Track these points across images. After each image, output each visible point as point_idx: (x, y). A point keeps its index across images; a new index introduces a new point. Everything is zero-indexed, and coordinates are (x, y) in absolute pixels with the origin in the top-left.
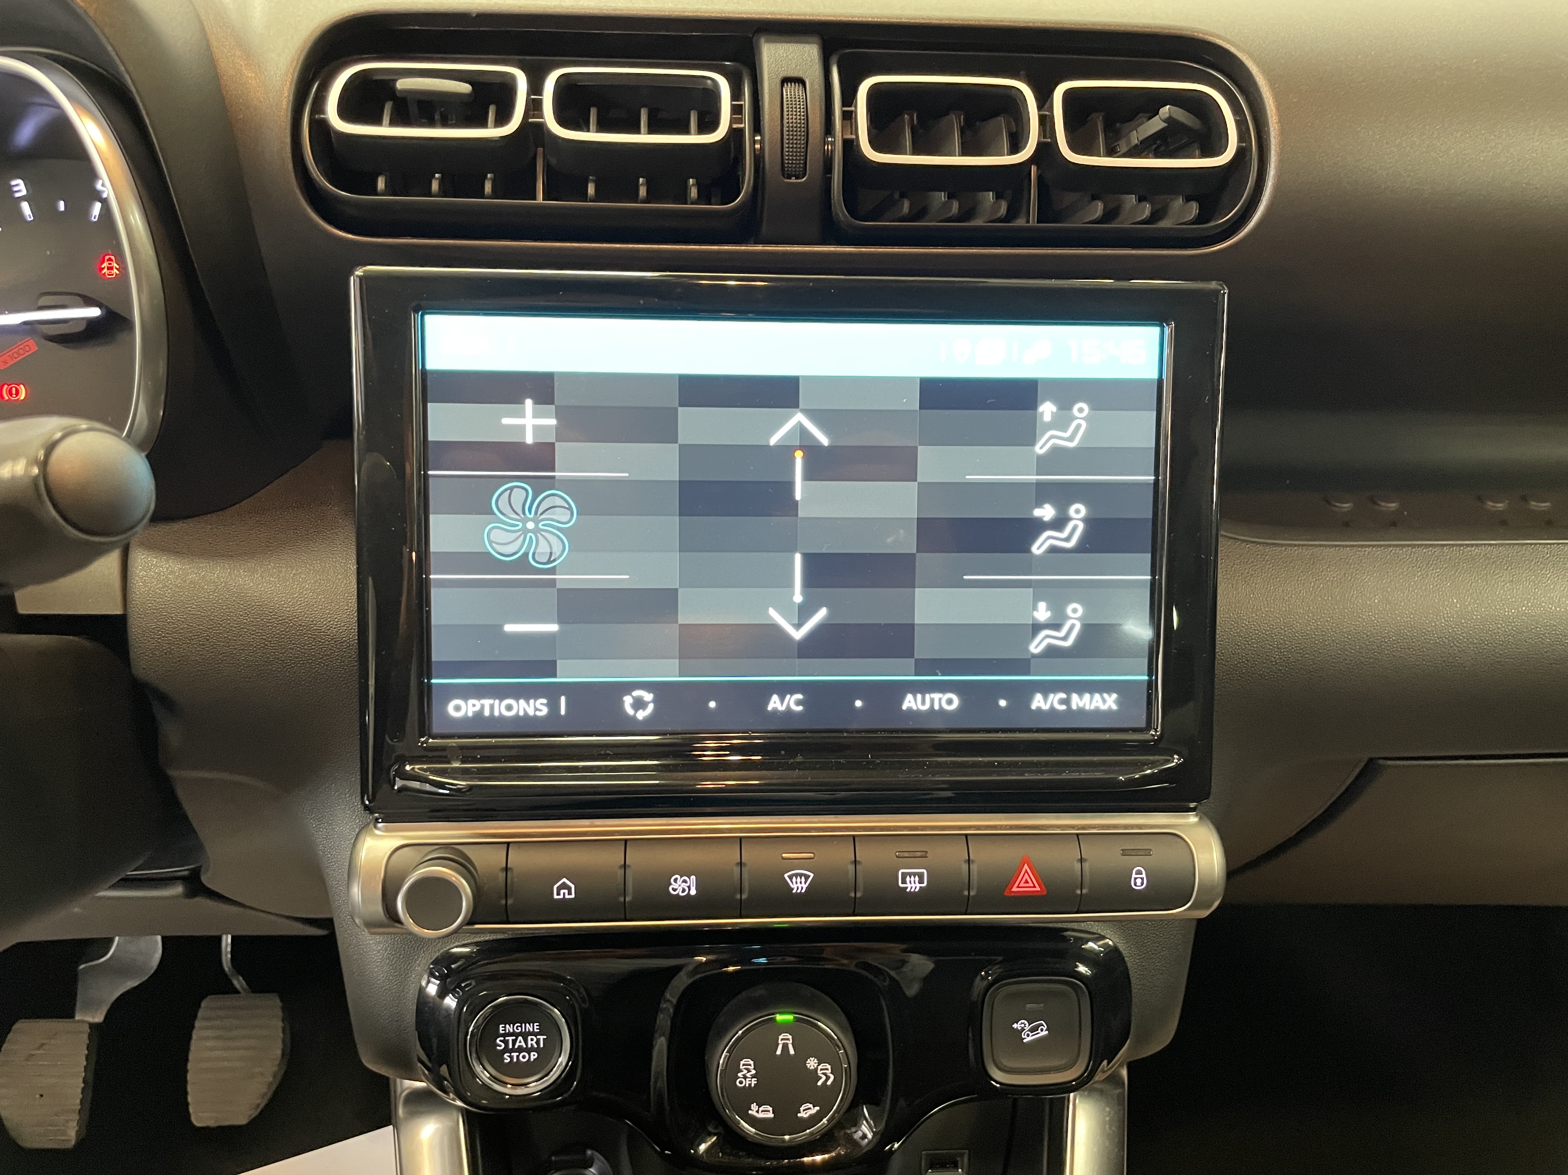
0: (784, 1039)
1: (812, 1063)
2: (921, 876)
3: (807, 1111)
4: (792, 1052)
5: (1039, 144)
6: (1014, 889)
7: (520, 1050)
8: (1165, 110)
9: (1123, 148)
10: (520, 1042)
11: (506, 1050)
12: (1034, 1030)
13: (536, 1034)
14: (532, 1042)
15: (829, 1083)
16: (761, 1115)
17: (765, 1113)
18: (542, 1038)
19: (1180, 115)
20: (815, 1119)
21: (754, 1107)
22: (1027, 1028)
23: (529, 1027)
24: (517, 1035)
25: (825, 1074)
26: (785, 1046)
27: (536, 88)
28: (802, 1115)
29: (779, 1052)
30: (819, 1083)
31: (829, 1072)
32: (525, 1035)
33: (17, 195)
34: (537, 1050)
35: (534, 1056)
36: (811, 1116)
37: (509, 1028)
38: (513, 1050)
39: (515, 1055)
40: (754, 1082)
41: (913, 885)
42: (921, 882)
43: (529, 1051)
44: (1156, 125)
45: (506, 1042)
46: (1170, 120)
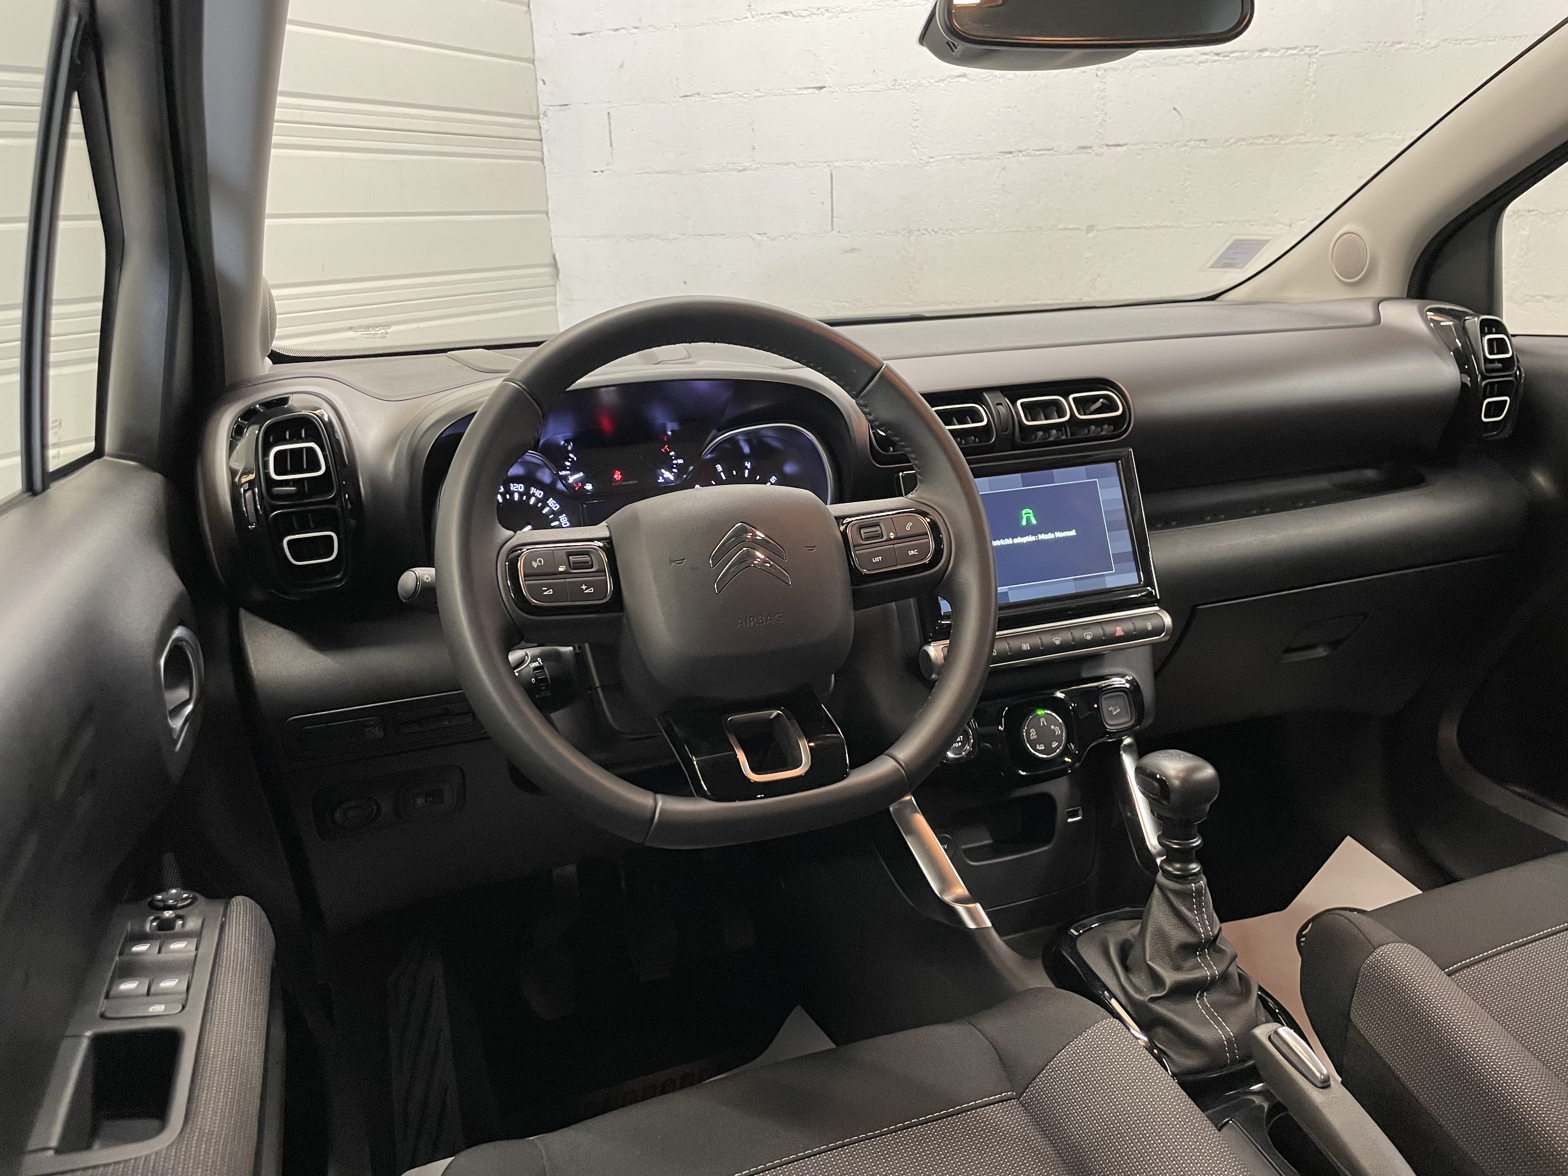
0: (1042, 720)
1: (1053, 727)
2: (1091, 633)
3: (1055, 745)
4: (1046, 724)
5: (1070, 414)
6: (1117, 635)
8: (1101, 400)
9: (1088, 412)
12: (1115, 710)
14: (959, 739)
15: (1059, 734)
16: (1040, 748)
17: (1042, 747)
18: (962, 737)
19: (1105, 401)
20: (1058, 747)
21: (1038, 746)
22: (1113, 709)
25: (1058, 731)
26: (1043, 722)
28: (1053, 746)
29: (1042, 725)
30: (1056, 734)
33: (719, 471)
34: (961, 741)
35: (960, 744)
36: (1056, 747)
39: (955, 744)
40: (1036, 736)
41: (1088, 638)
42: (1091, 635)
43: (958, 742)
44: (1098, 405)
46: (1103, 403)
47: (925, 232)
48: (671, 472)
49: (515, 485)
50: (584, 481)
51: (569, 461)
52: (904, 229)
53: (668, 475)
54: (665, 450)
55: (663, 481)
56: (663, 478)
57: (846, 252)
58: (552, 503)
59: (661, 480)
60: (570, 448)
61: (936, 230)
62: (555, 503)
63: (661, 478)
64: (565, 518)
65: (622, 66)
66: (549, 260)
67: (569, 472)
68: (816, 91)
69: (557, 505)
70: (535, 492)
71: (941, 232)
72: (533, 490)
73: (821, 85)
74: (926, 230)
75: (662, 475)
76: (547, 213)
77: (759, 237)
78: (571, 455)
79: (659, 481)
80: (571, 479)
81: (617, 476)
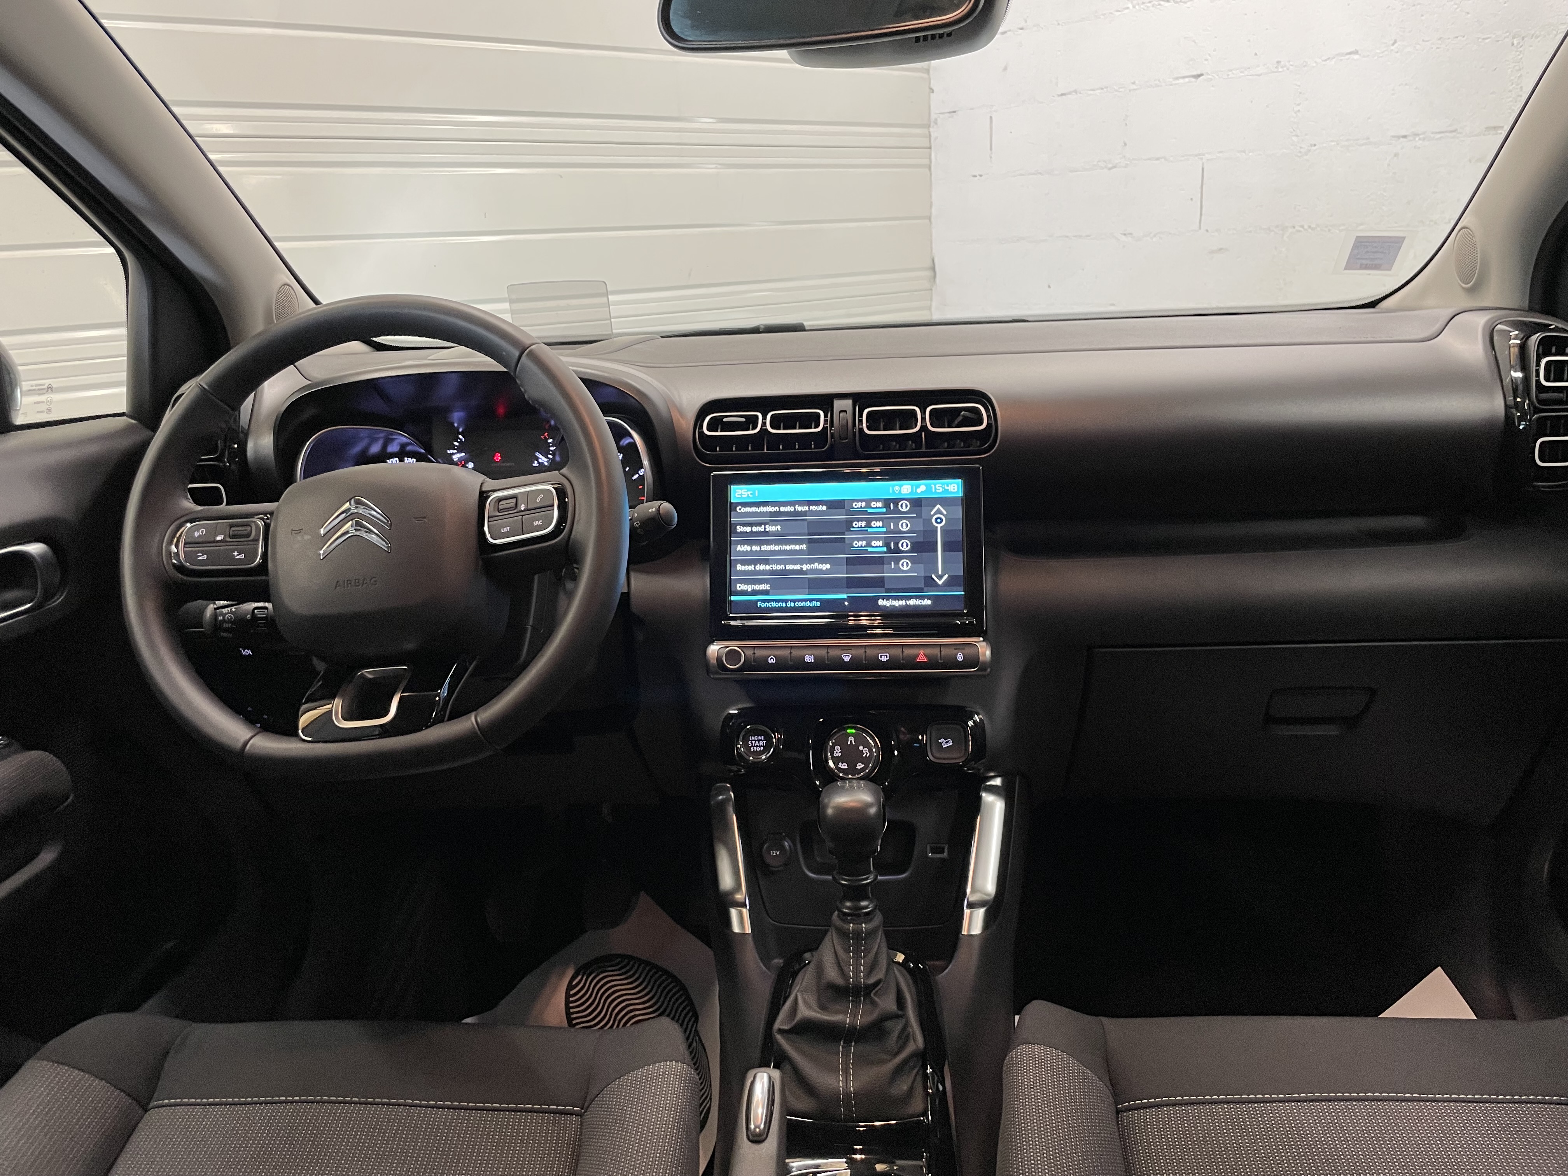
0: (851, 739)
1: (861, 748)
2: (887, 656)
3: (860, 766)
4: (854, 743)
5: (921, 426)
6: (918, 660)
7: (757, 746)
8: (963, 413)
9: (954, 425)
10: (757, 743)
11: (752, 746)
12: (947, 743)
13: (762, 740)
14: (761, 743)
15: (868, 756)
16: (843, 767)
18: (765, 742)
19: (968, 414)
20: (862, 770)
21: (840, 764)
22: (945, 742)
23: (760, 738)
24: (756, 741)
26: (851, 741)
27: (764, 418)
28: (858, 768)
29: (849, 743)
30: (864, 756)
31: (867, 752)
32: (759, 741)
34: (763, 746)
35: (762, 748)
36: (861, 768)
37: (753, 738)
38: (755, 746)
39: (755, 748)
40: (840, 754)
41: (884, 659)
42: (887, 657)
43: (760, 747)
44: (962, 418)
45: (752, 743)
46: (965, 416)
47: (1301, 229)
48: (547, 457)
49: (409, 459)
50: (467, 460)
51: (458, 442)
52: (1277, 227)
53: (542, 458)
54: (545, 437)
55: (538, 465)
56: (538, 462)
57: (1212, 252)
59: (536, 464)
60: (461, 430)
61: (1313, 226)
63: (536, 462)
65: (1005, 69)
66: (929, 264)
67: (455, 451)
68: (1193, 80)
71: (1319, 229)
73: (1199, 73)
74: (1302, 227)
75: (537, 459)
76: (930, 218)
77: (1123, 238)
78: (461, 436)
79: (534, 465)
80: (456, 458)
81: (498, 458)
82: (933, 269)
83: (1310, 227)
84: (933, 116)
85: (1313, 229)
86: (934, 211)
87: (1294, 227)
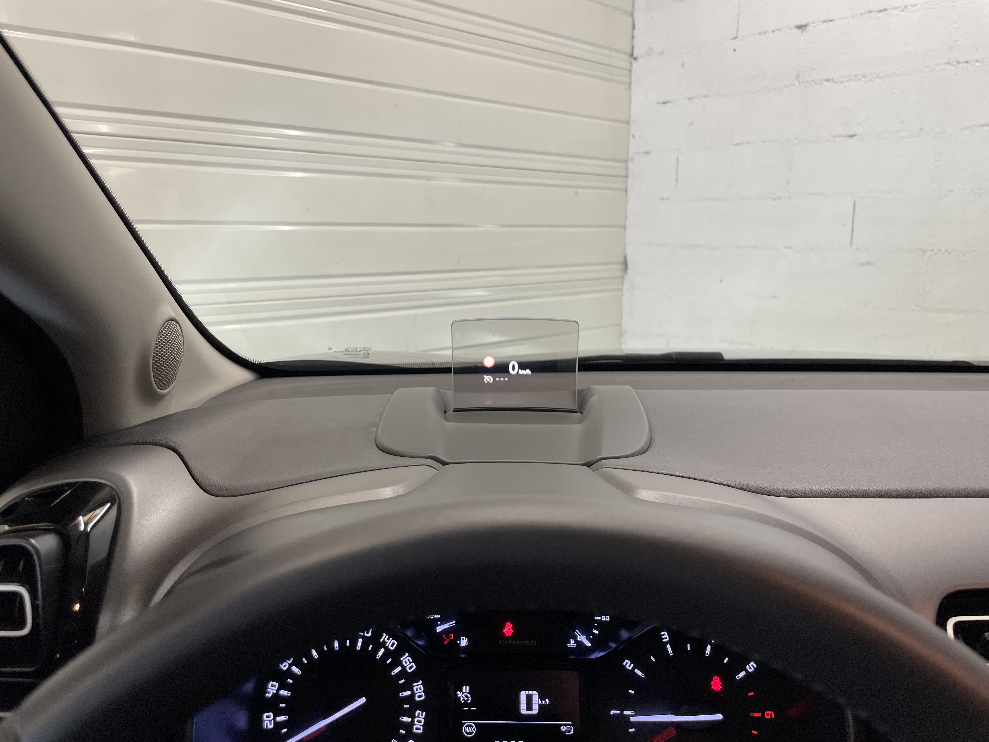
48: (587, 633)
50: (457, 632)
52: (918, 249)
53: (582, 638)
55: (575, 646)
56: (576, 642)
57: (861, 264)
58: (406, 660)
59: (572, 644)
61: (950, 251)
62: (411, 661)
63: (572, 641)
64: (421, 686)
65: (691, 124)
66: (621, 259)
67: (438, 617)
68: (848, 138)
69: (413, 664)
70: (386, 640)
72: (385, 637)
73: (853, 133)
75: (575, 638)
76: (624, 227)
77: (786, 251)
79: (569, 645)
80: (439, 629)
81: (508, 630)
82: (625, 263)
83: (946, 251)
84: (631, 154)
85: (949, 253)
86: (628, 222)
87: (933, 250)
